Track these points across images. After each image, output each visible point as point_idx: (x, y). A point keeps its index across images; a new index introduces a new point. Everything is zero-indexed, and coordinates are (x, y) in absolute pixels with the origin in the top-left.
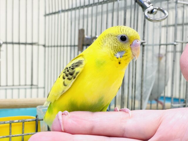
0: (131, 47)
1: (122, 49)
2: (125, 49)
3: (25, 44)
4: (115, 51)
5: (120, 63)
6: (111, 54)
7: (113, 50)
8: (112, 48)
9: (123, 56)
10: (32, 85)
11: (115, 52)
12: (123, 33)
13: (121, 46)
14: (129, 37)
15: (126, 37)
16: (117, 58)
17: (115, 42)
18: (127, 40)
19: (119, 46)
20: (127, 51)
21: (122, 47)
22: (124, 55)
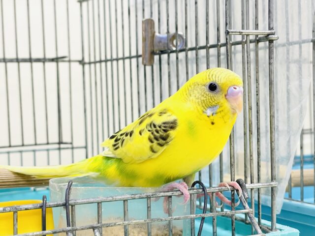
0: (226, 99)
1: (213, 103)
2: (218, 103)
3: (44, 60)
4: (203, 106)
5: (213, 123)
6: (199, 111)
7: (201, 106)
8: (198, 103)
9: (216, 113)
10: (60, 143)
11: (204, 108)
12: (211, 80)
13: (211, 98)
14: (220, 85)
15: (216, 84)
16: (208, 117)
17: (203, 94)
18: (218, 89)
19: (209, 99)
20: (222, 104)
21: (213, 99)
22: (218, 110)
